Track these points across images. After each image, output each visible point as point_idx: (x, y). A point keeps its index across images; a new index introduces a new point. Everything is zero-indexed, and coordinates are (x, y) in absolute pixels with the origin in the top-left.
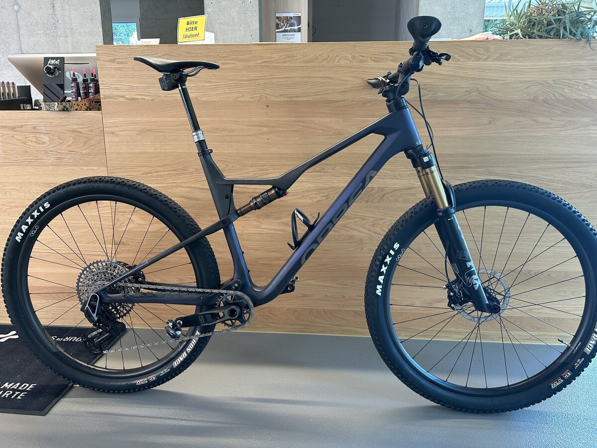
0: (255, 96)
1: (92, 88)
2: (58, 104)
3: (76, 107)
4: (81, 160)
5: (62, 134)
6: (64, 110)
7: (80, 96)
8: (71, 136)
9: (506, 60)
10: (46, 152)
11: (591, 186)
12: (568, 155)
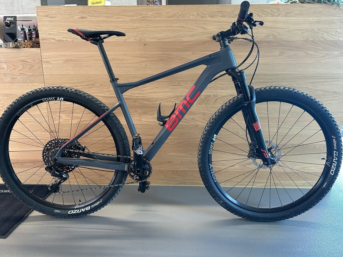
0: (137, 38)
1: (34, 35)
2: (12, 43)
3: (24, 46)
4: (27, 79)
5: (15, 63)
6: (16, 47)
7: (27, 39)
8: (21, 64)
9: (289, 16)
10: (5, 74)
11: (339, 93)
12: (326, 74)
